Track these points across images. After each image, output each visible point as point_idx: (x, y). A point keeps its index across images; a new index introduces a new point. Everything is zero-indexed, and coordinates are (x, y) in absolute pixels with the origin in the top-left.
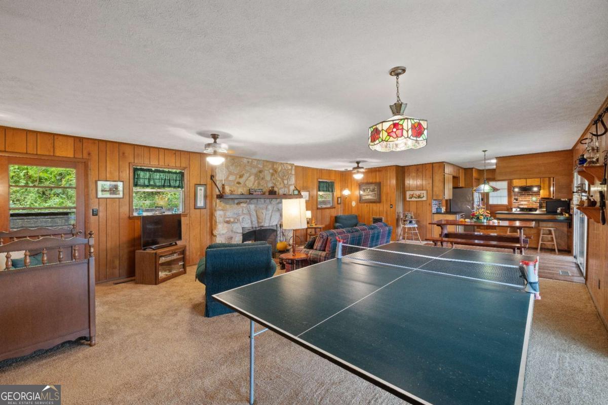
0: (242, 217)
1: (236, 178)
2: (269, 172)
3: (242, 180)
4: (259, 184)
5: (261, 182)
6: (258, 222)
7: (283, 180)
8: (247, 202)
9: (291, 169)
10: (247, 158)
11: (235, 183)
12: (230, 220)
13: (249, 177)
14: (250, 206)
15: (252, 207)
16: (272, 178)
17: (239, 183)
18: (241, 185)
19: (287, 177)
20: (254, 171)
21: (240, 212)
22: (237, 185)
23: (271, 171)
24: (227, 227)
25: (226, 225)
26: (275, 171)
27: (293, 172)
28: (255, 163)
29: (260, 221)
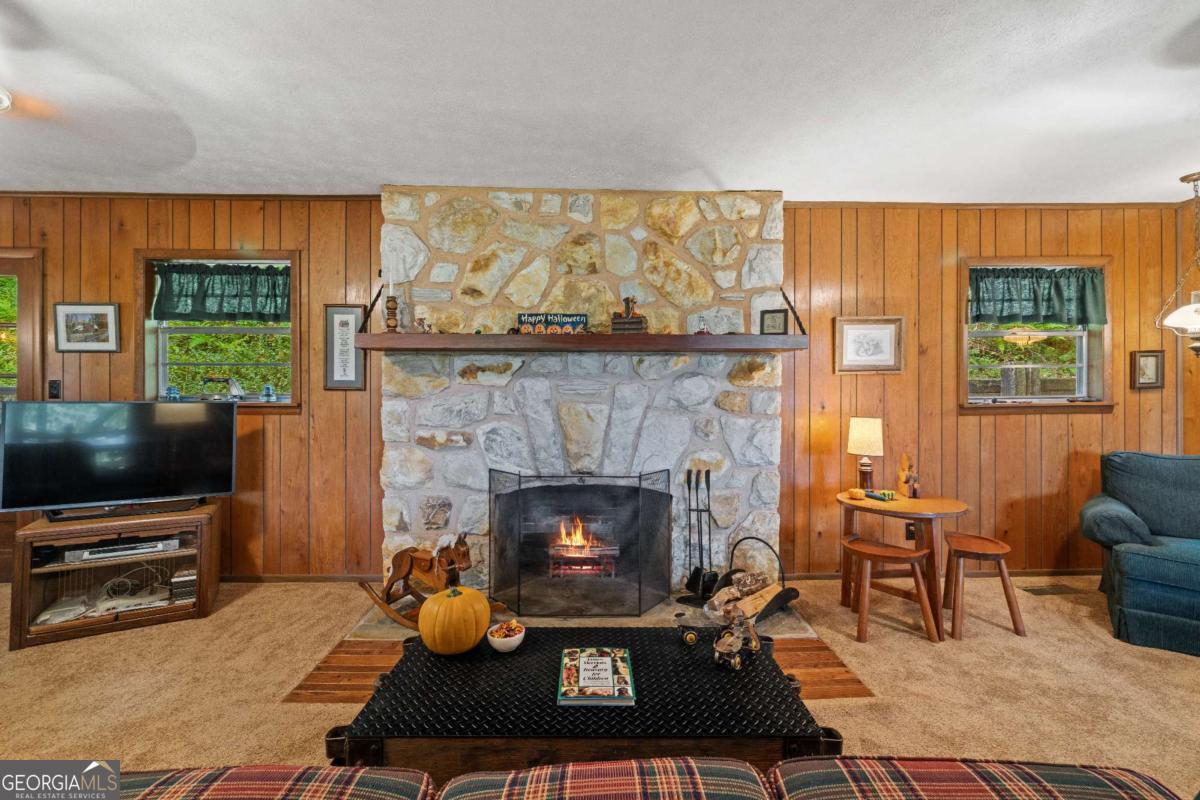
0: (487, 427)
1: (461, 270)
2: (632, 241)
3: (480, 281)
4: (571, 291)
5: (582, 285)
6: (566, 454)
7: (708, 271)
8: (508, 367)
9: (762, 219)
10: (510, 190)
11: (459, 291)
12: (433, 437)
13: (524, 264)
14: (528, 383)
15: (537, 387)
16: (647, 265)
17: (473, 292)
18: (486, 300)
19: (735, 253)
20: (547, 239)
21: (478, 407)
22: (469, 300)
23: (640, 234)
24: (422, 461)
25: (420, 453)
26: (665, 231)
27: (777, 230)
28: (553, 204)
29: (573, 448)
